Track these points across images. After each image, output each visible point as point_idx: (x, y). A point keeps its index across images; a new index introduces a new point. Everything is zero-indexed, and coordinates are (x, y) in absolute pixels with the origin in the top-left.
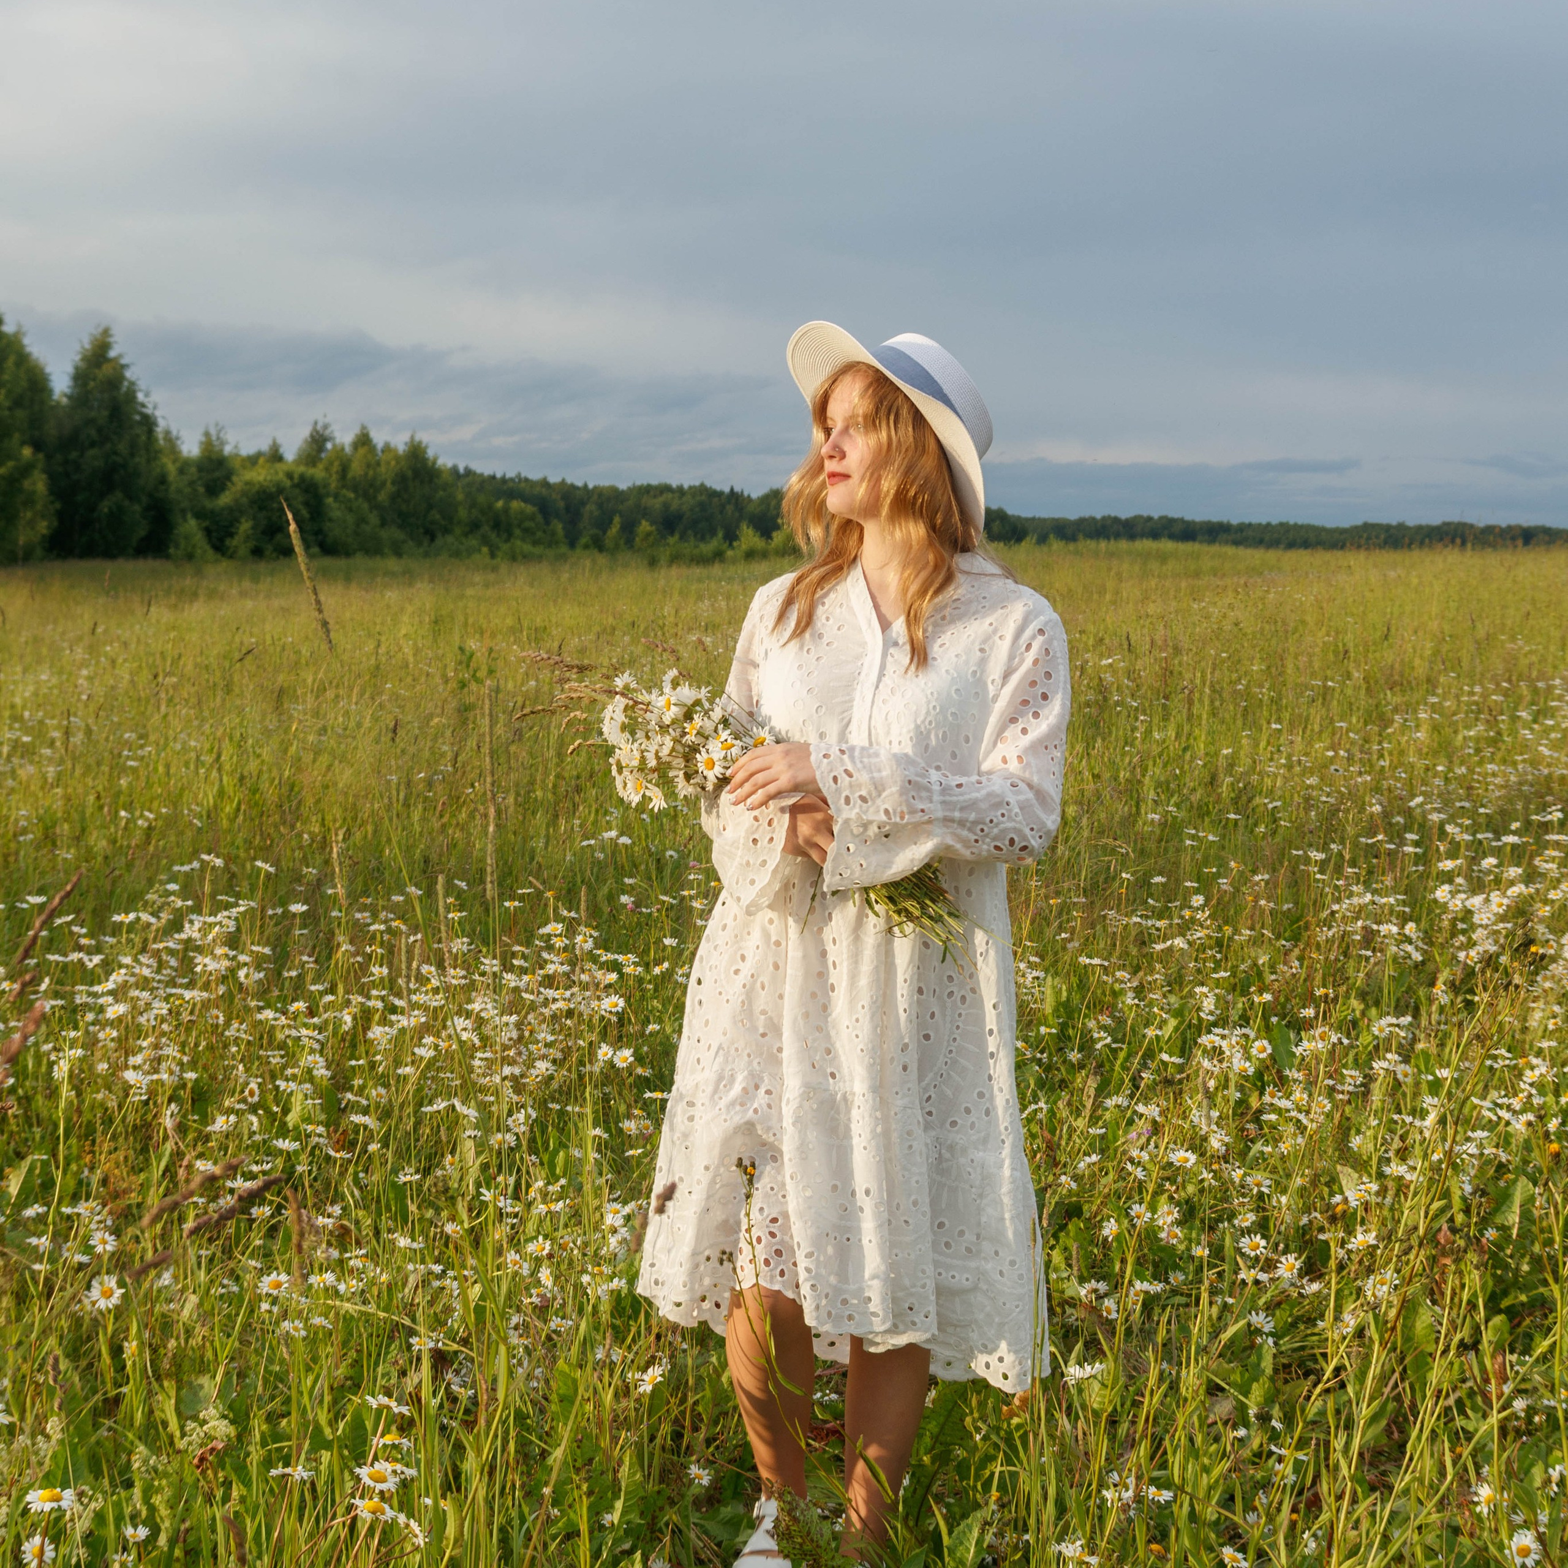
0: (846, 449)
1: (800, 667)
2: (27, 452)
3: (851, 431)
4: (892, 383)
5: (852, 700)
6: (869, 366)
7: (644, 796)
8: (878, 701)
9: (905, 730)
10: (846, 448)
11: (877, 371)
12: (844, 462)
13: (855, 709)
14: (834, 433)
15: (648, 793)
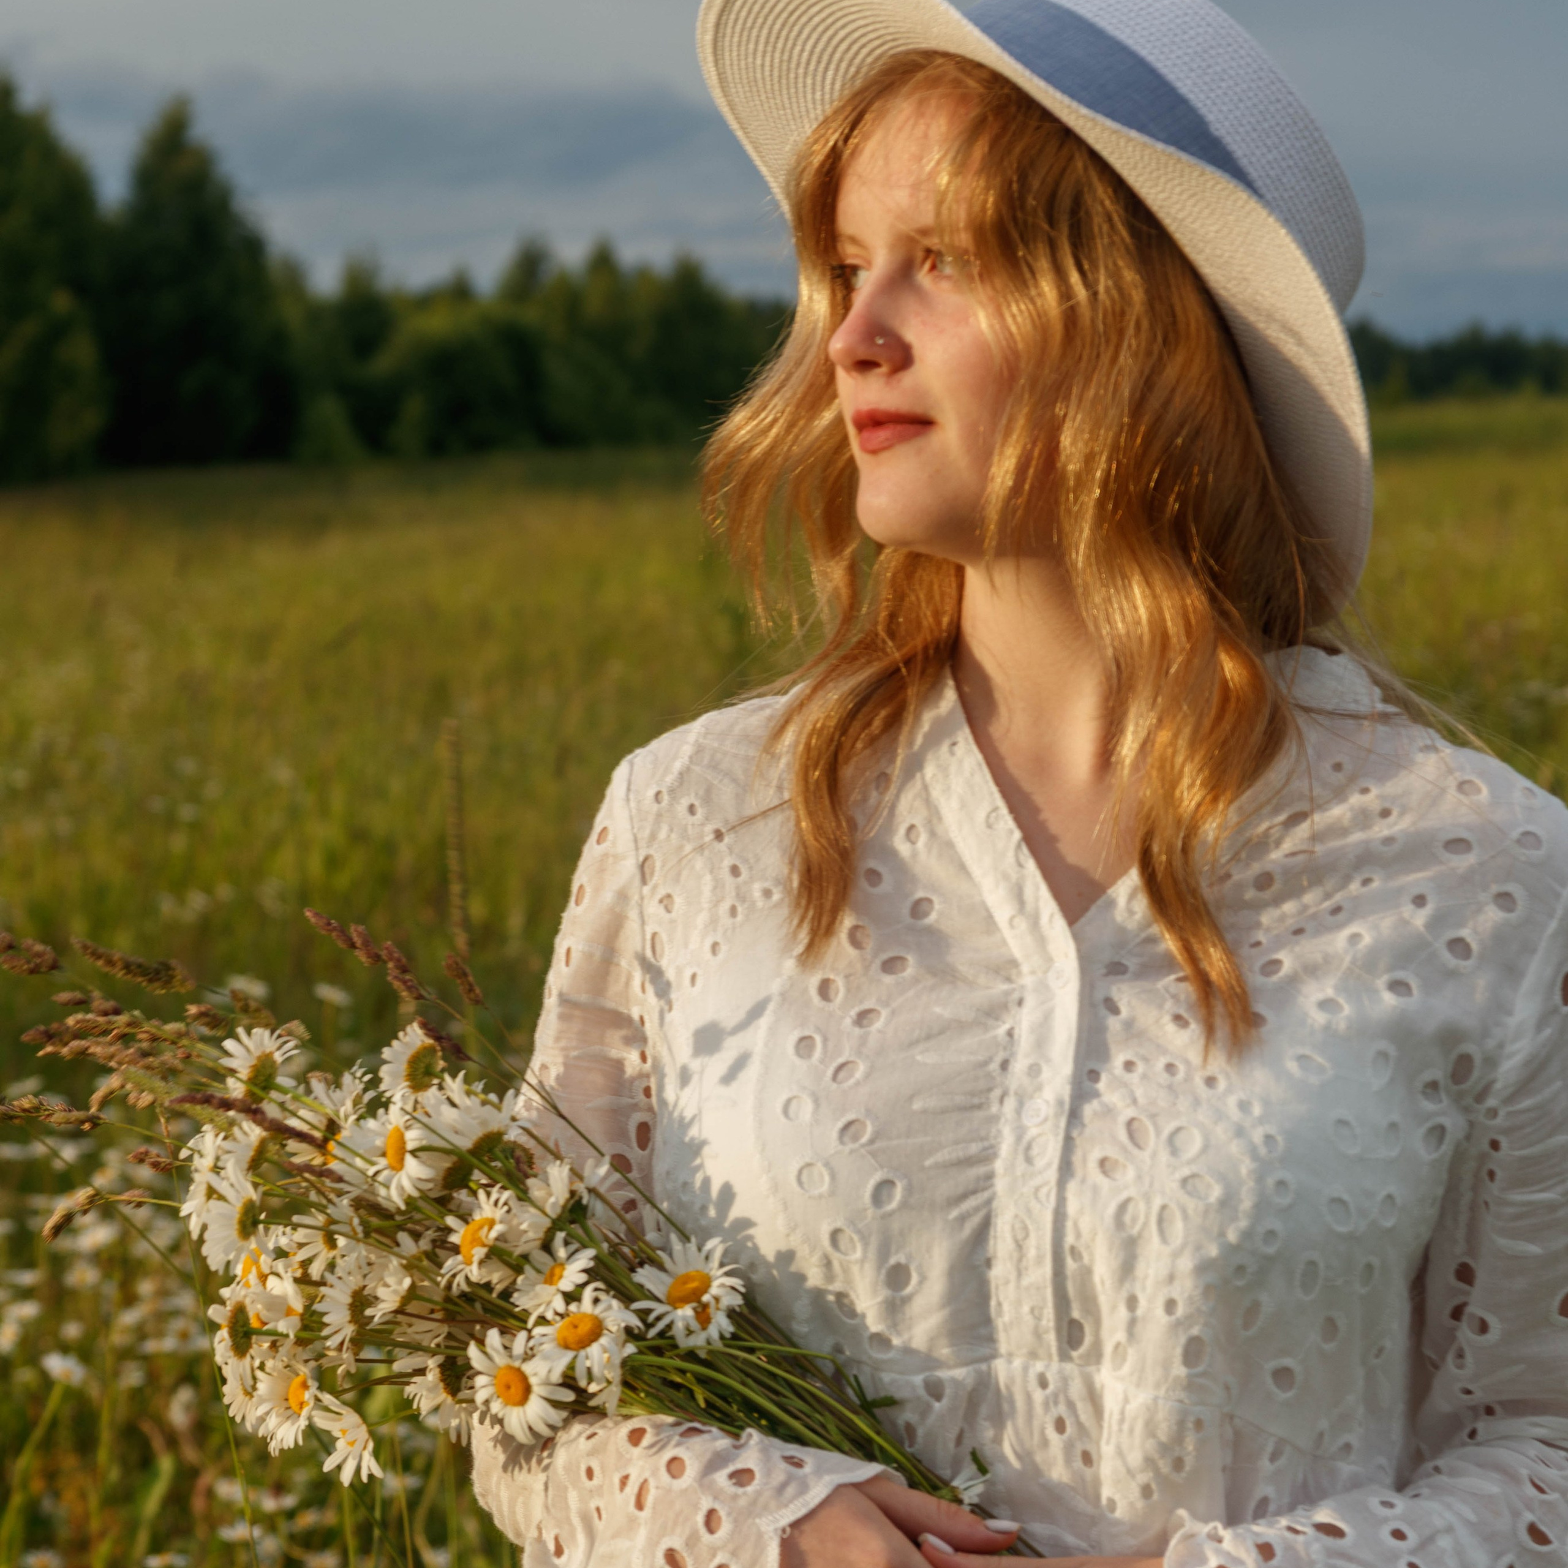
0: (910, 335)
1: (804, 1045)
2: (62, 302)
3: (923, 277)
4: (1046, 116)
5: (988, 1156)
6: (969, 66)
7: (311, 1431)
8: (1089, 1156)
9: (1186, 1264)
10: (912, 333)
11: (996, 79)
12: (907, 379)
13: (1000, 1185)
14: (866, 283)
15: (322, 1422)
